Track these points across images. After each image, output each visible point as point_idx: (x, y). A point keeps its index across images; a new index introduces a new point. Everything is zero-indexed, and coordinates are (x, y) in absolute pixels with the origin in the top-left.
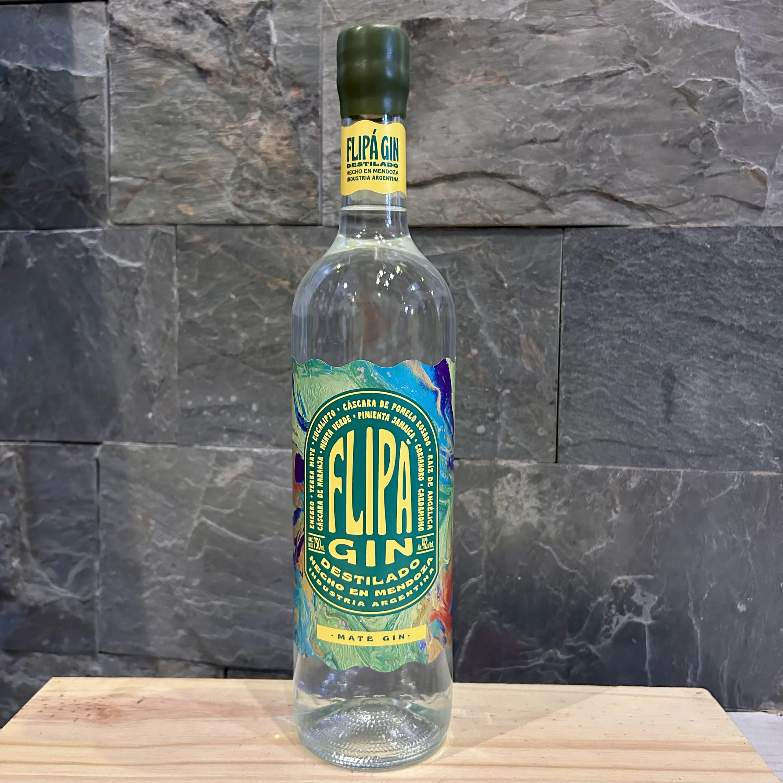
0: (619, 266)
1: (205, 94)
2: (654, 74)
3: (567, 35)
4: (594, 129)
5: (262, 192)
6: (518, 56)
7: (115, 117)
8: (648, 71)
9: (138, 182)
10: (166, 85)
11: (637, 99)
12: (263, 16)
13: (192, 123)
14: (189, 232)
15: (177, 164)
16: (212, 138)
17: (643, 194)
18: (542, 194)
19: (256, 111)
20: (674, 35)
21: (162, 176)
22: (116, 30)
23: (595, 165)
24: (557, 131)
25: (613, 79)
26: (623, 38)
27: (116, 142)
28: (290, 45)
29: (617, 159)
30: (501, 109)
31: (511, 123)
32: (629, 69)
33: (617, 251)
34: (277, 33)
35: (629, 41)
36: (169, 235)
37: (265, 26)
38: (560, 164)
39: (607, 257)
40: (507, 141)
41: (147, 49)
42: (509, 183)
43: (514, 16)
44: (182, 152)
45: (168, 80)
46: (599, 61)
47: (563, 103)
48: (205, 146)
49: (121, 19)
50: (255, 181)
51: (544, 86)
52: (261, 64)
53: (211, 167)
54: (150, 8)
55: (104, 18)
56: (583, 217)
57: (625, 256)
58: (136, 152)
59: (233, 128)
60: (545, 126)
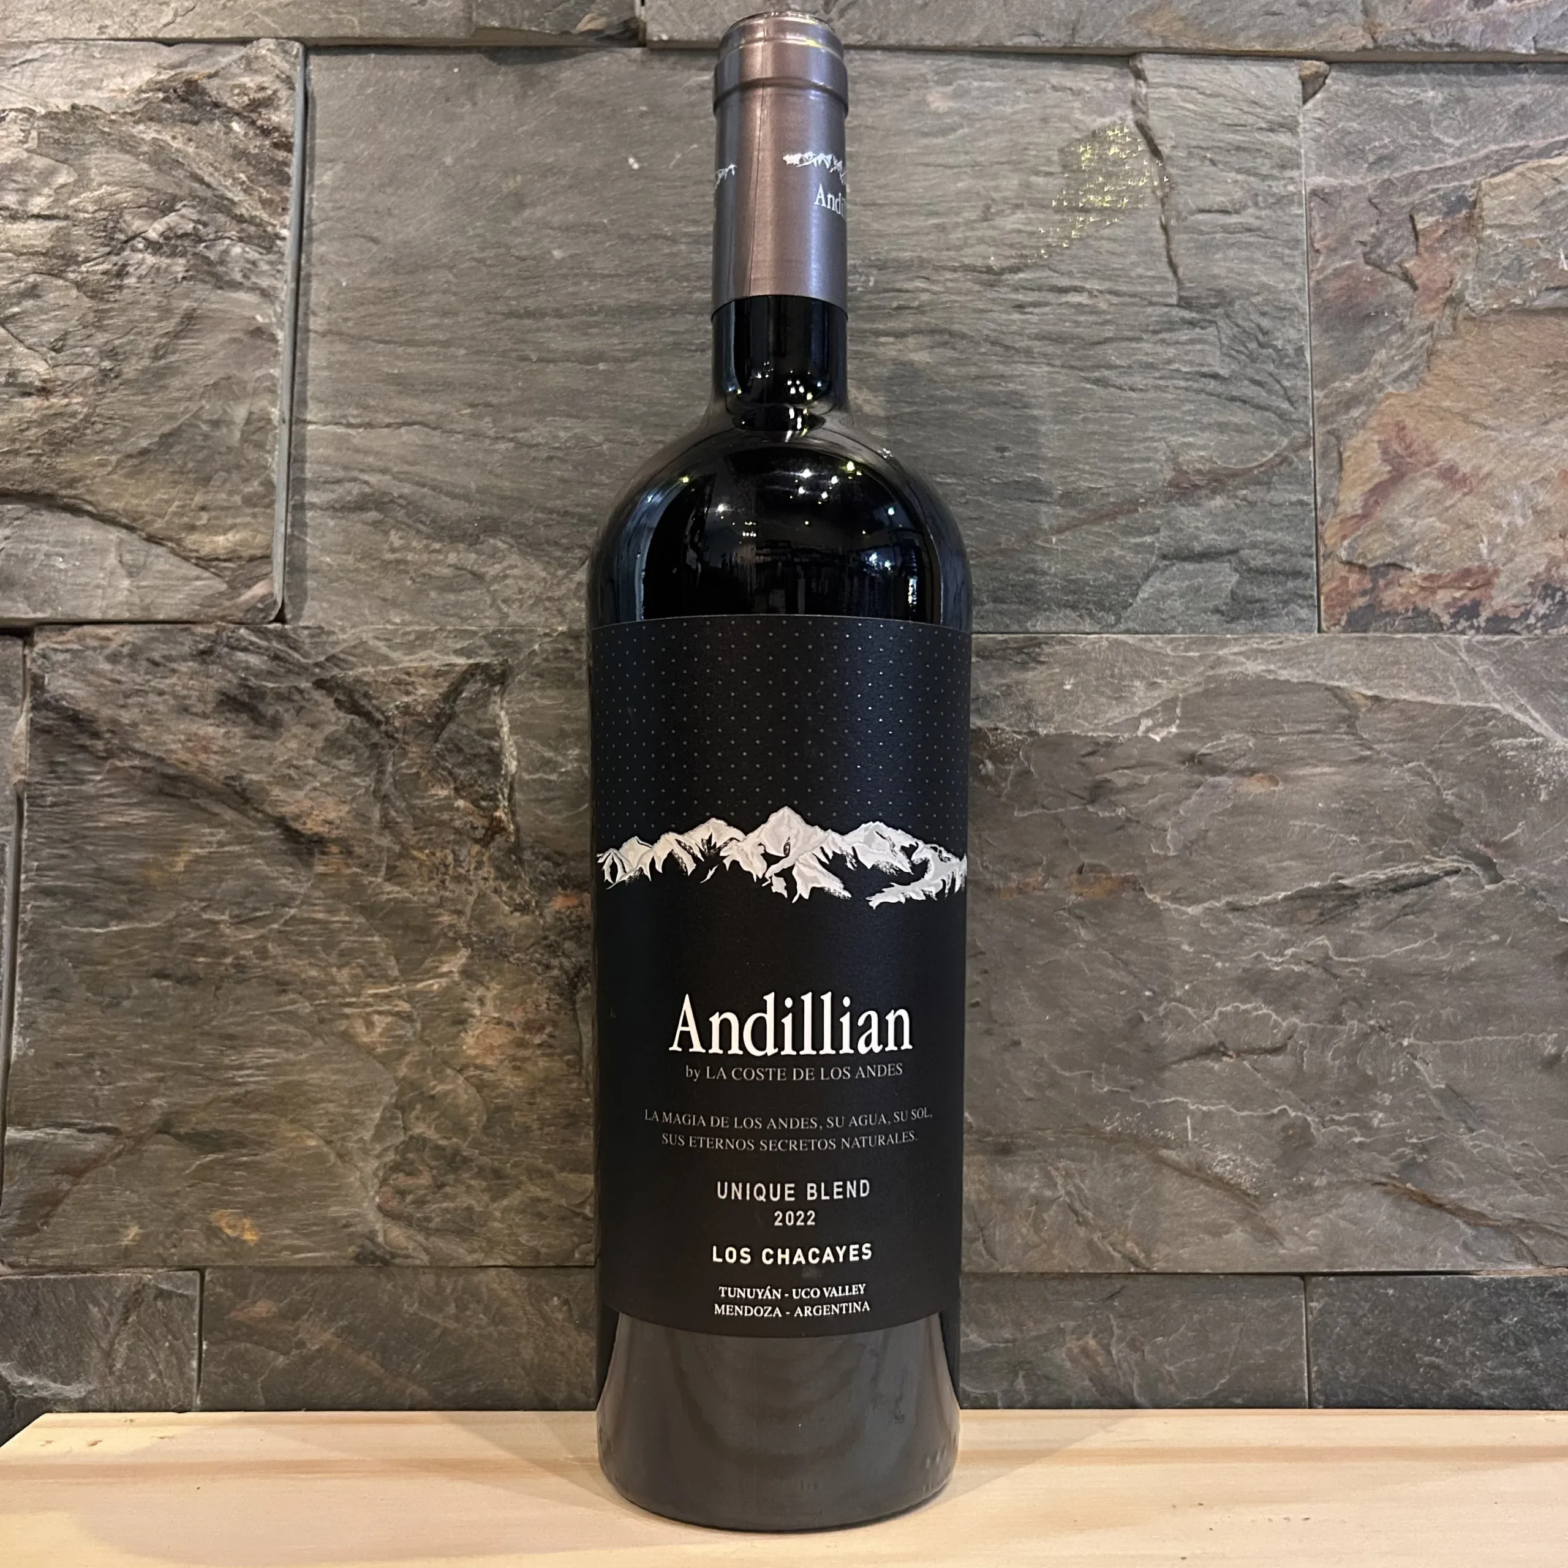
0: (1458, 1383)
1: (307, 901)
2: (1512, 886)
3: (1286, 780)
4: (1372, 1022)
5: (466, 1175)
6: (1165, 830)
7: (31, 955)
8: (1496, 879)
9: (92, 1145)
10: (188, 869)
11: (1474, 946)
12: (481, 700)
13: (266, 977)
14: (241, 1293)
15: (212, 1092)
16: (322, 1021)
17: (1510, 1191)
18: (1252, 1192)
19: (454, 950)
20: (1550, 793)
21: (165, 1127)
22: (48, 719)
23: (1380, 1115)
24: (1276, 1025)
25: (1411, 896)
26: (1428, 794)
27: (29, 1026)
28: (553, 777)
29: (1435, 1102)
30: (1126, 963)
31: (1155, 999)
32: (1448, 873)
33: (1450, 1339)
34: (519, 748)
35: (1442, 802)
36: (181, 1296)
37: (487, 726)
38: (1293, 1114)
39: (1426, 1359)
40: (1148, 1050)
41: (139, 772)
42: (1162, 1162)
43: (1149, 730)
44: (232, 1058)
45: (197, 859)
46: (1372, 849)
47: (1289, 952)
48: (302, 1044)
49: (71, 692)
50: (443, 1143)
51: (1234, 908)
52: (474, 828)
53: (316, 1102)
54: (156, 664)
55: (18, 683)
56: (1357, 1251)
57: (1473, 1354)
58: (91, 1056)
59: (387, 997)
60: (1246, 1011)
